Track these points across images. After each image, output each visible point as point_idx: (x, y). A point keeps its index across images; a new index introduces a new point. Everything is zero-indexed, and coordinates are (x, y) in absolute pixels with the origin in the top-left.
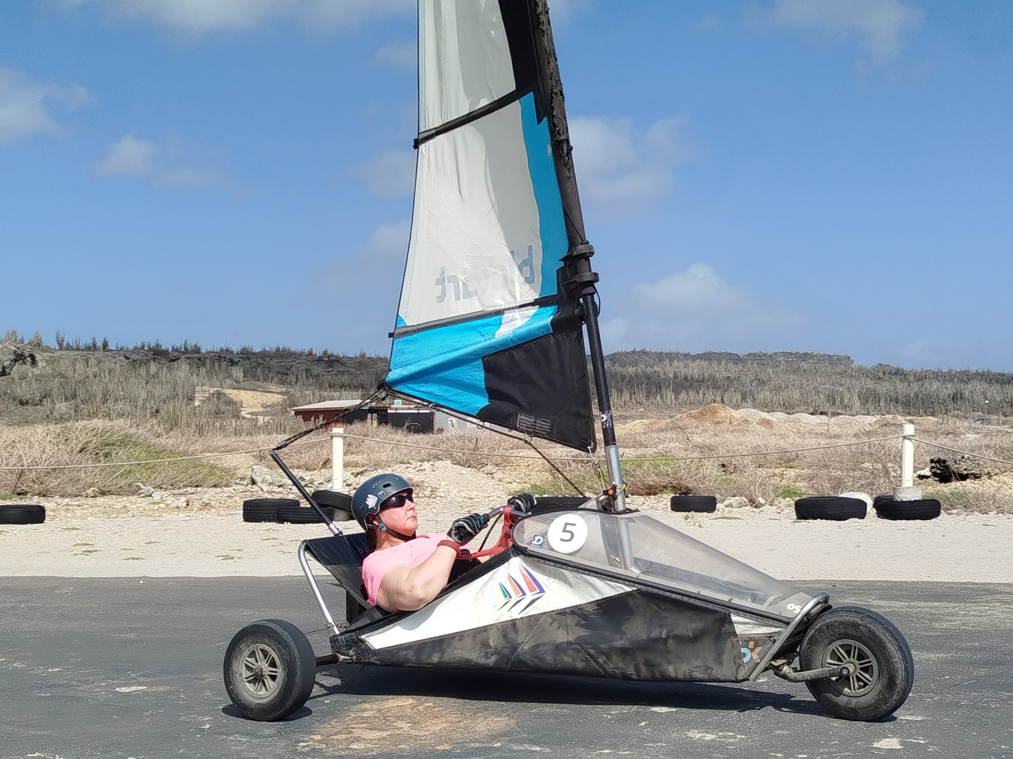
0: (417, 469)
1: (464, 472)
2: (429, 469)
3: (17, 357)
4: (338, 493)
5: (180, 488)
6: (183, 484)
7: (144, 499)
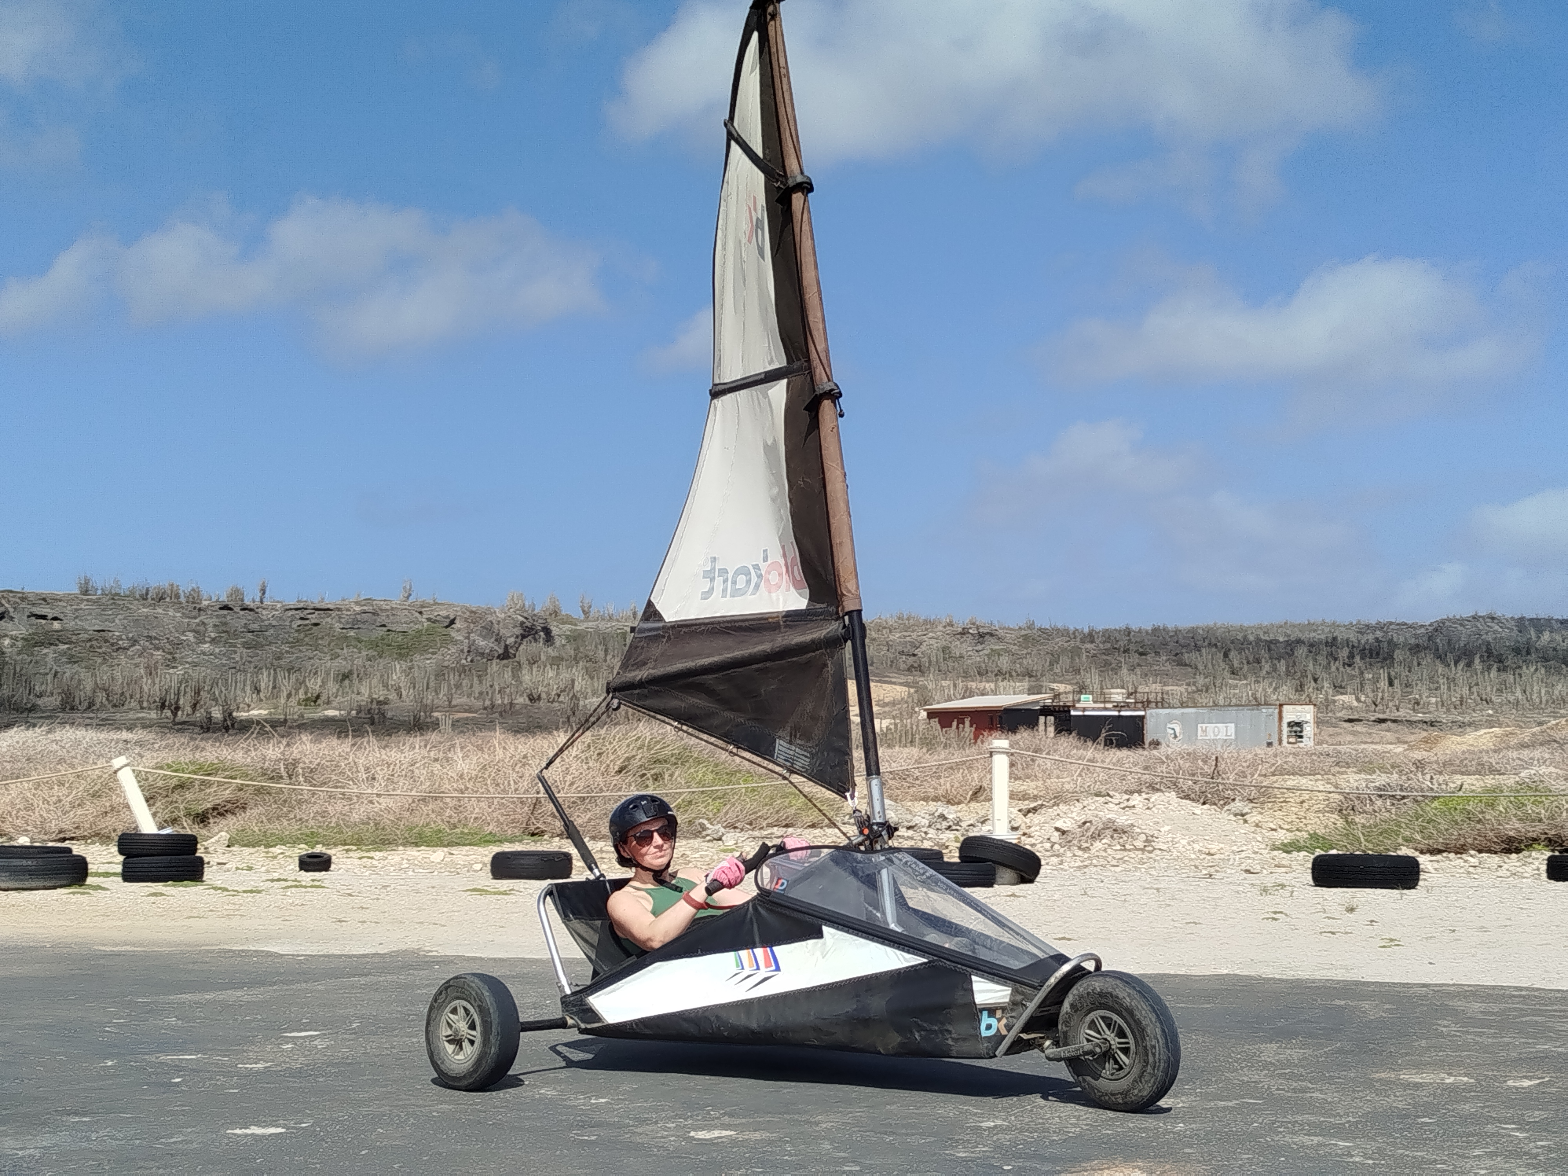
0: (1122, 805)
1: (1198, 812)
2: (1141, 806)
3: (525, 630)
4: (1002, 841)
5: (762, 828)
6: (766, 822)
7: (710, 844)
